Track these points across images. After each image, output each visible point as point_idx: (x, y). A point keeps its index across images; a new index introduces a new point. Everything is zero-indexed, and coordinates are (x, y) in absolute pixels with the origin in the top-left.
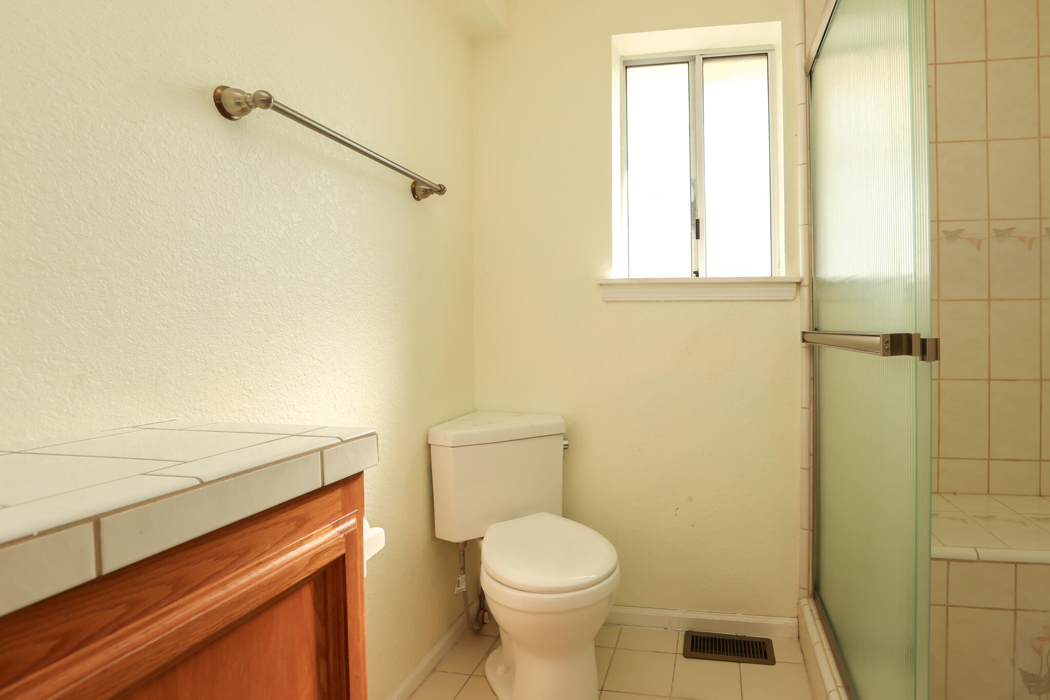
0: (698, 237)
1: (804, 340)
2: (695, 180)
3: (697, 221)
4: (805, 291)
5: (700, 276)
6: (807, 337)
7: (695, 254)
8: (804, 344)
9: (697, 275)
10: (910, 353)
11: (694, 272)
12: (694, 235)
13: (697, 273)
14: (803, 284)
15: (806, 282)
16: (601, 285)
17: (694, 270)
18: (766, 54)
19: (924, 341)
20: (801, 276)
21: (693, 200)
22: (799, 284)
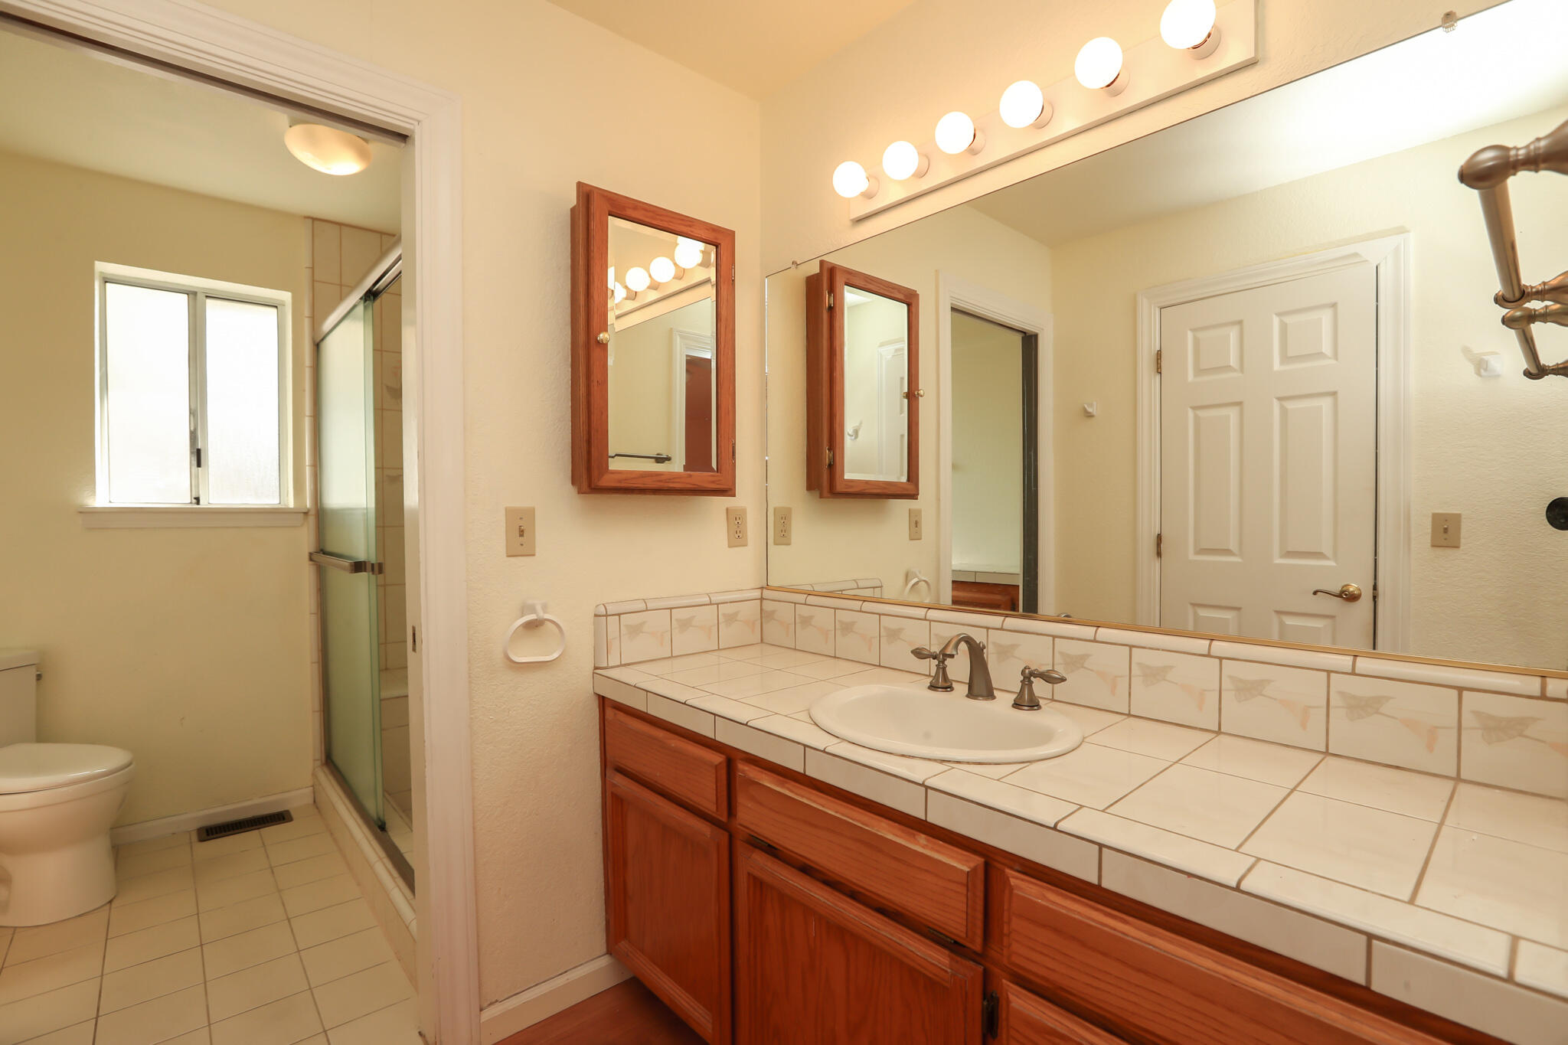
0: (199, 465)
1: (311, 559)
2: (196, 410)
3: (199, 452)
4: (312, 520)
5: (202, 501)
6: (315, 557)
7: (195, 482)
8: (311, 563)
9: (198, 502)
10: (365, 571)
11: (195, 498)
12: (195, 463)
13: (198, 500)
14: (310, 513)
15: (313, 512)
16: (81, 512)
17: (194, 496)
18: (276, 307)
19: (373, 565)
20: (308, 506)
21: (192, 429)
22: (306, 513)
